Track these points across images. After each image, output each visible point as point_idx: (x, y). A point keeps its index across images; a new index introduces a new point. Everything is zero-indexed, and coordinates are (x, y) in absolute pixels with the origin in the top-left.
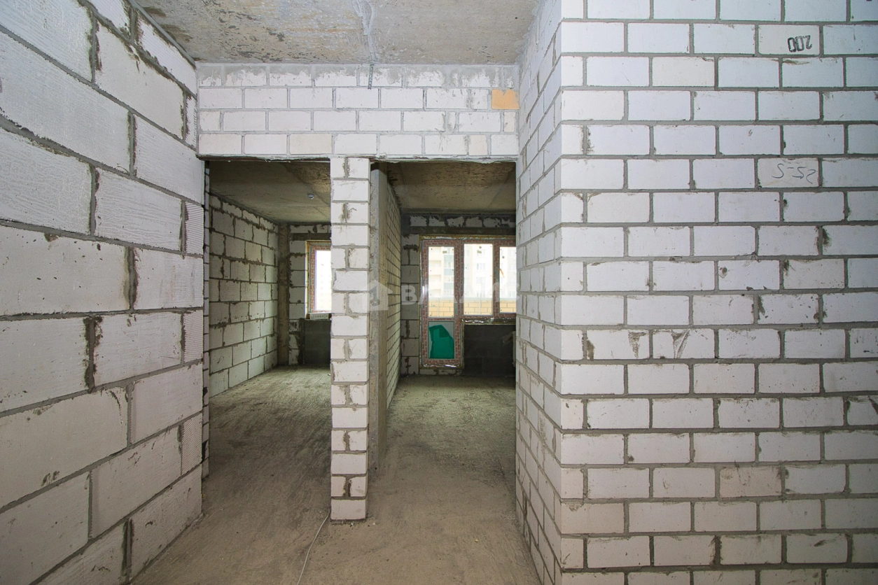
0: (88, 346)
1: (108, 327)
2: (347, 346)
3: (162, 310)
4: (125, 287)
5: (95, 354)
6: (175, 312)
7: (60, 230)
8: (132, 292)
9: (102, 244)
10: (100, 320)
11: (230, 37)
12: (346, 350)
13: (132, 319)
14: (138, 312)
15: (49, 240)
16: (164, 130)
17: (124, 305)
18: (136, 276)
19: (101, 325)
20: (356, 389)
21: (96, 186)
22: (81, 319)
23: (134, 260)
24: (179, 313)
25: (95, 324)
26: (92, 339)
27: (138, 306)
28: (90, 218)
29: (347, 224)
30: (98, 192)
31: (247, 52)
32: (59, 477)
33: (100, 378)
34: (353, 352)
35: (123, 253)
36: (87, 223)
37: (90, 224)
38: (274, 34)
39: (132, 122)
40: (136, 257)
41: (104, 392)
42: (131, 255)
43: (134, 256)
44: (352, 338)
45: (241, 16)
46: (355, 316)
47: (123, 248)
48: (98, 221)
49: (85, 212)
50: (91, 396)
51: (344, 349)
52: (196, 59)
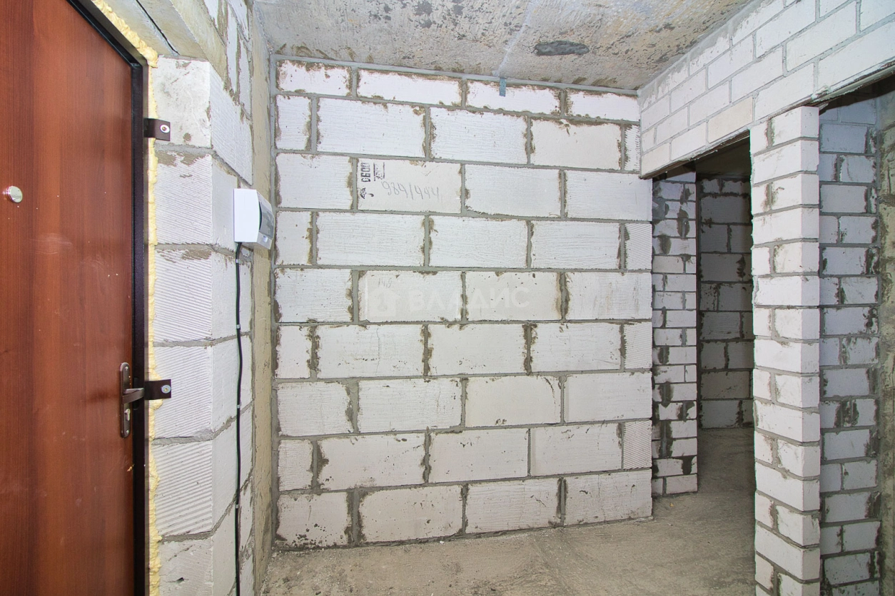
0: (526, 343)
1: (540, 331)
2: (773, 383)
3: (596, 320)
4: (557, 303)
5: (531, 349)
6: (612, 323)
7: (505, 268)
8: (564, 307)
9: (536, 273)
10: (536, 326)
11: (635, 59)
12: (773, 388)
13: (564, 327)
14: (570, 321)
15: (498, 276)
16: (598, 170)
17: (556, 315)
18: (568, 293)
19: (535, 329)
20: (785, 447)
21: (531, 233)
22: (521, 325)
23: (566, 282)
24: (617, 324)
25: (531, 329)
26: (529, 339)
27: (569, 317)
28: (527, 257)
29: (771, 212)
30: (533, 237)
31: (661, 58)
32: (506, 424)
33: (536, 366)
34: (782, 393)
35: (555, 277)
36: (525, 260)
37: (527, 261)
38: (661, 29)
39: (563, 177)
40: (568, 280)
41: (539, 377)
42: (563, 278)
43: (565, 278)
44: (781, 373)
45: (622, 40)
46: (784, 342)
47: (555, 274)
48: (533, 258)
49: (522, 253)
50: (529, 377)
51: (770, 387)
52: (636, 89)
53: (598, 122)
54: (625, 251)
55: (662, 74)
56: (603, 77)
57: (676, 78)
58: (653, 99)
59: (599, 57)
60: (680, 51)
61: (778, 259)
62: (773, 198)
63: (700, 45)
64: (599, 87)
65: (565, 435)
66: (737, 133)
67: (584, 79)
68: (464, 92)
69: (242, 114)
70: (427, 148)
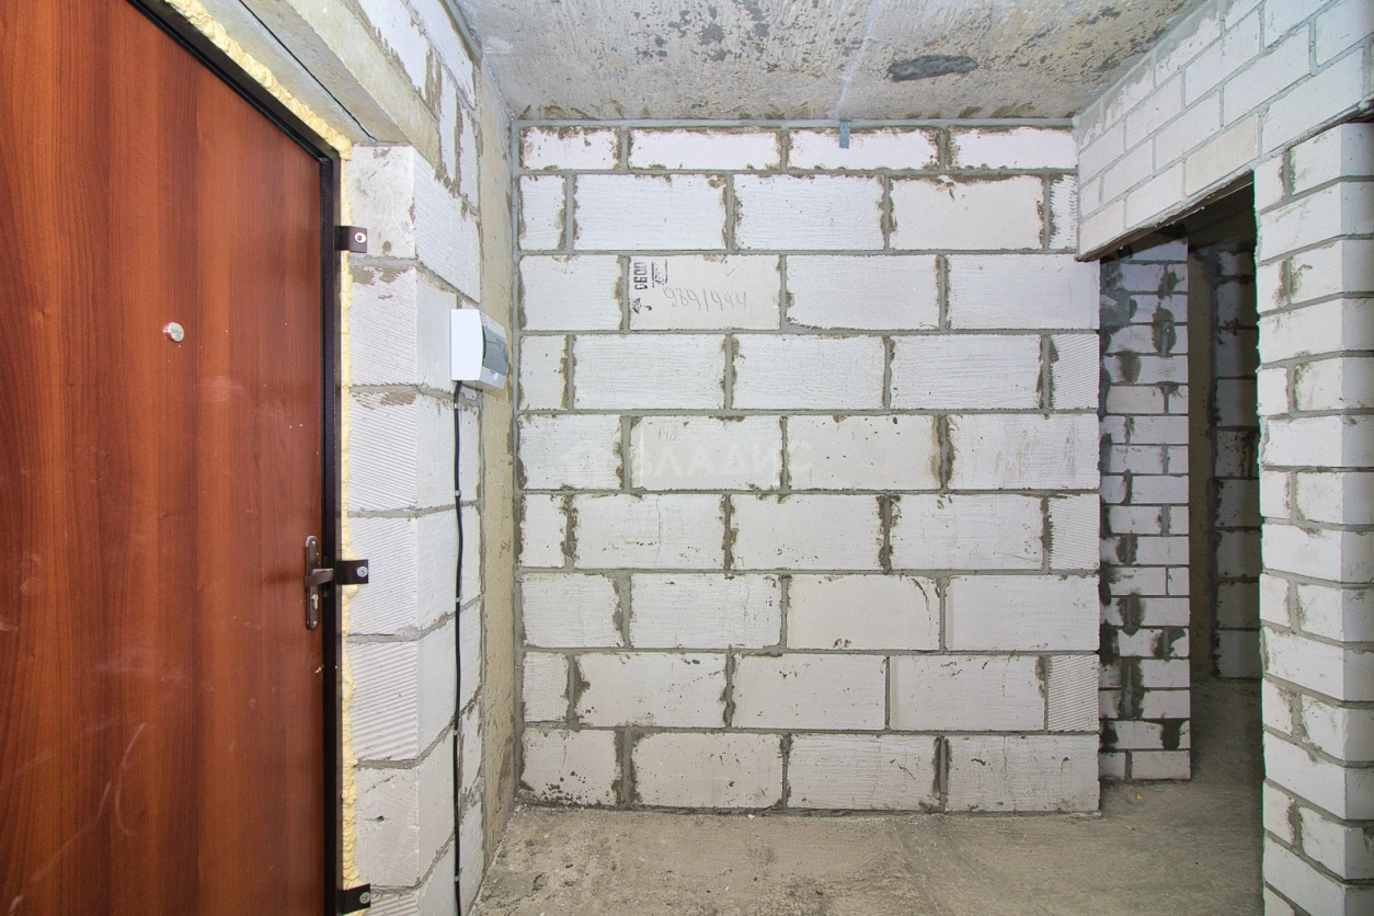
0: (883, 525)
1: (906, 506)
2: (1293, 598)
3: (1000, 491)
4: (933, 463)
5: (891, 534)
6: (1028, 495)
7: (849, 410)
8: (945, 469)
9: (898, 417)
10: (898, 499)
11: (1060, 69)
12: (1293, 608)
13: (945, 501)
14: (955, 492)
15: (837, 421)
16: (1003, 251)
17: (932, 483)
18: (951, 448)
19: (898, 504)
20: (1314, 708)
21: (890, 356)
22: (874, 496)
23: (947, 430)
24: (1037, 496)
25: (891, 503)
26: (887, 519)
27: (954, 484)
28: (884, 392)
29: (1290, 308)
30: (895, 361)
31: (1106, 62)
32: (850, 647)
33: (897, 561)
34: (1309, 615)
35: (930, 424)
36: (880, 398)
37: (884, 398)
38: (1096, 19)
39: (943, 265)
40: (951, 426)
41: (903, 577)
42: (943, 425)
43: (947, 425)
44: (1307, 581)
45: (1031, 43)
46: (1312, 528)
47: (930, 418)
48: (893, 393)
49: (877, 387)
50: (887, 577)
51: (1288, 604)
52: (1070, 115)
53: (1003, 175)
54: (1051, 379)
55: (1112, 89)
56: (1009, 103)
57: (1135, 92)
58: (1098, 130)
59: (996, 74)
60: (1137, 48)
61: (1302, 387)
62: (1292, 284)
63: (1172, 35)
64: (1004, 118)
65: (947, 670)
66: (1232, 177)
67: (978, 109)
68: (785, 147)
69: (464, 208)
70: (729, 235)
